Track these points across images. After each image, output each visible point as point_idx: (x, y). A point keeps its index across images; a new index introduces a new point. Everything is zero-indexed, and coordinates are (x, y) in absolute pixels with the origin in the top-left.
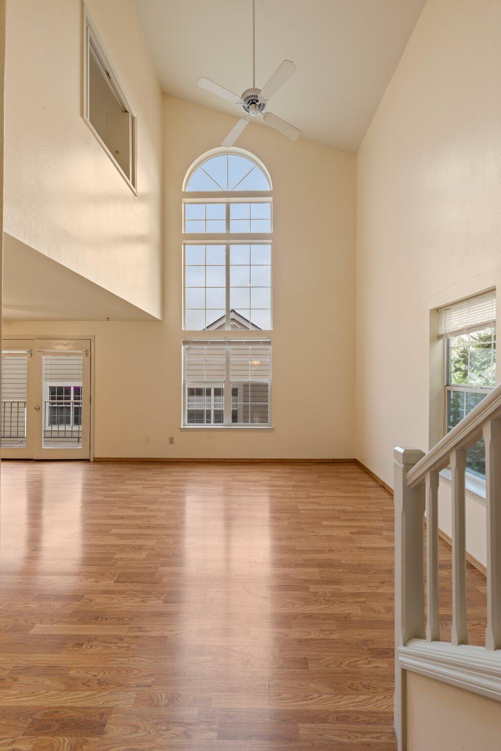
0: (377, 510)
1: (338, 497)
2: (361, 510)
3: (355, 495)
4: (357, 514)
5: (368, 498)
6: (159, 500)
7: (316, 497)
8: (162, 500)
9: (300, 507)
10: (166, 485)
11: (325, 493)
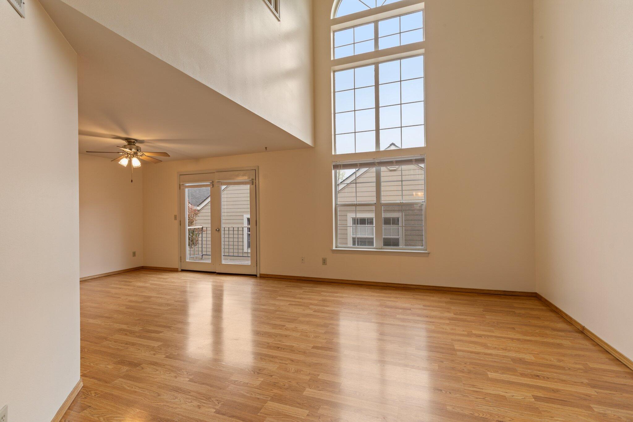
0: (578, 366)
1: (512, 339)
2: (548, 362)
3: (538, 339)
4: (543, 369)
5: (559, 346)
6: (299, 319)
7: (480, 336)
8: (302, 319)
9: (457, 347)
10: (311, 304)
11: (493, 332)
